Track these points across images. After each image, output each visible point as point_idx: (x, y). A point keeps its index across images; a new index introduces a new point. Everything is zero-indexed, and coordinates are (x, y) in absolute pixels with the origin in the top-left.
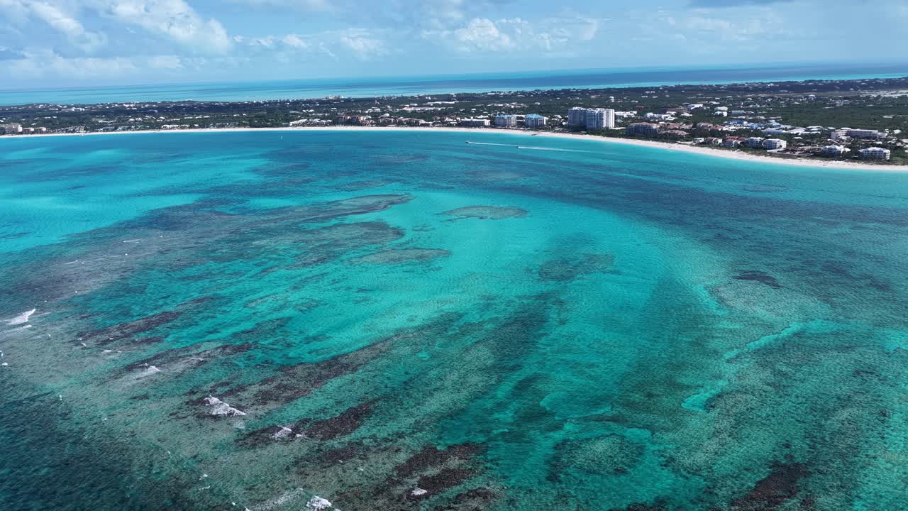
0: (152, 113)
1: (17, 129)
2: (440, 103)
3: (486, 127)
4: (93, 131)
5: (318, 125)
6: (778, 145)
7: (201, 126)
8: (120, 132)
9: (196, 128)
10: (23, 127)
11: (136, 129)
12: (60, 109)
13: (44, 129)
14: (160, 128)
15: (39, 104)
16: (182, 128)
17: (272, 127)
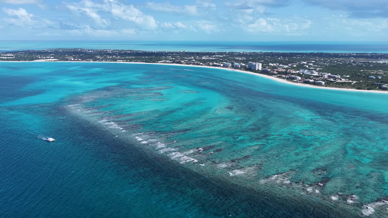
0: (116, 55)
1: (72, 59)
2: (217, 56)
3: (221, 67)
4: (95, 61)
5: (168, 63)
6: (298, 79)
7: (130, 61)
8: (104, 62)
9: (128, 62)
10: (73, 58)
11: (109, 61)
12: (86, 51)
13: (80, 60)
14: (116, 61)
15: (79, 49)
16: (123, 61)
17: (152, 63)
